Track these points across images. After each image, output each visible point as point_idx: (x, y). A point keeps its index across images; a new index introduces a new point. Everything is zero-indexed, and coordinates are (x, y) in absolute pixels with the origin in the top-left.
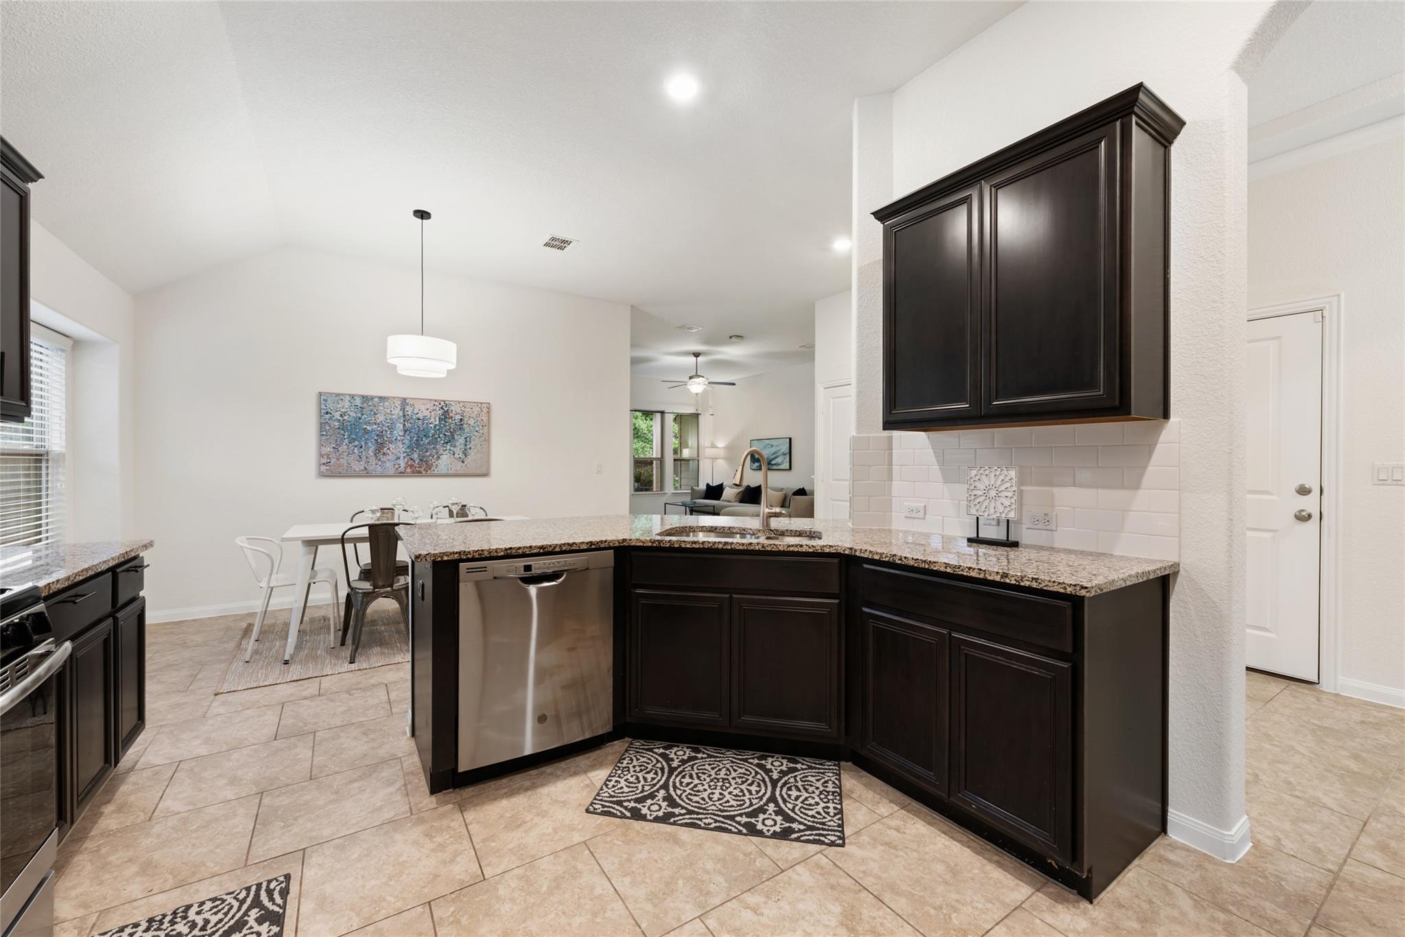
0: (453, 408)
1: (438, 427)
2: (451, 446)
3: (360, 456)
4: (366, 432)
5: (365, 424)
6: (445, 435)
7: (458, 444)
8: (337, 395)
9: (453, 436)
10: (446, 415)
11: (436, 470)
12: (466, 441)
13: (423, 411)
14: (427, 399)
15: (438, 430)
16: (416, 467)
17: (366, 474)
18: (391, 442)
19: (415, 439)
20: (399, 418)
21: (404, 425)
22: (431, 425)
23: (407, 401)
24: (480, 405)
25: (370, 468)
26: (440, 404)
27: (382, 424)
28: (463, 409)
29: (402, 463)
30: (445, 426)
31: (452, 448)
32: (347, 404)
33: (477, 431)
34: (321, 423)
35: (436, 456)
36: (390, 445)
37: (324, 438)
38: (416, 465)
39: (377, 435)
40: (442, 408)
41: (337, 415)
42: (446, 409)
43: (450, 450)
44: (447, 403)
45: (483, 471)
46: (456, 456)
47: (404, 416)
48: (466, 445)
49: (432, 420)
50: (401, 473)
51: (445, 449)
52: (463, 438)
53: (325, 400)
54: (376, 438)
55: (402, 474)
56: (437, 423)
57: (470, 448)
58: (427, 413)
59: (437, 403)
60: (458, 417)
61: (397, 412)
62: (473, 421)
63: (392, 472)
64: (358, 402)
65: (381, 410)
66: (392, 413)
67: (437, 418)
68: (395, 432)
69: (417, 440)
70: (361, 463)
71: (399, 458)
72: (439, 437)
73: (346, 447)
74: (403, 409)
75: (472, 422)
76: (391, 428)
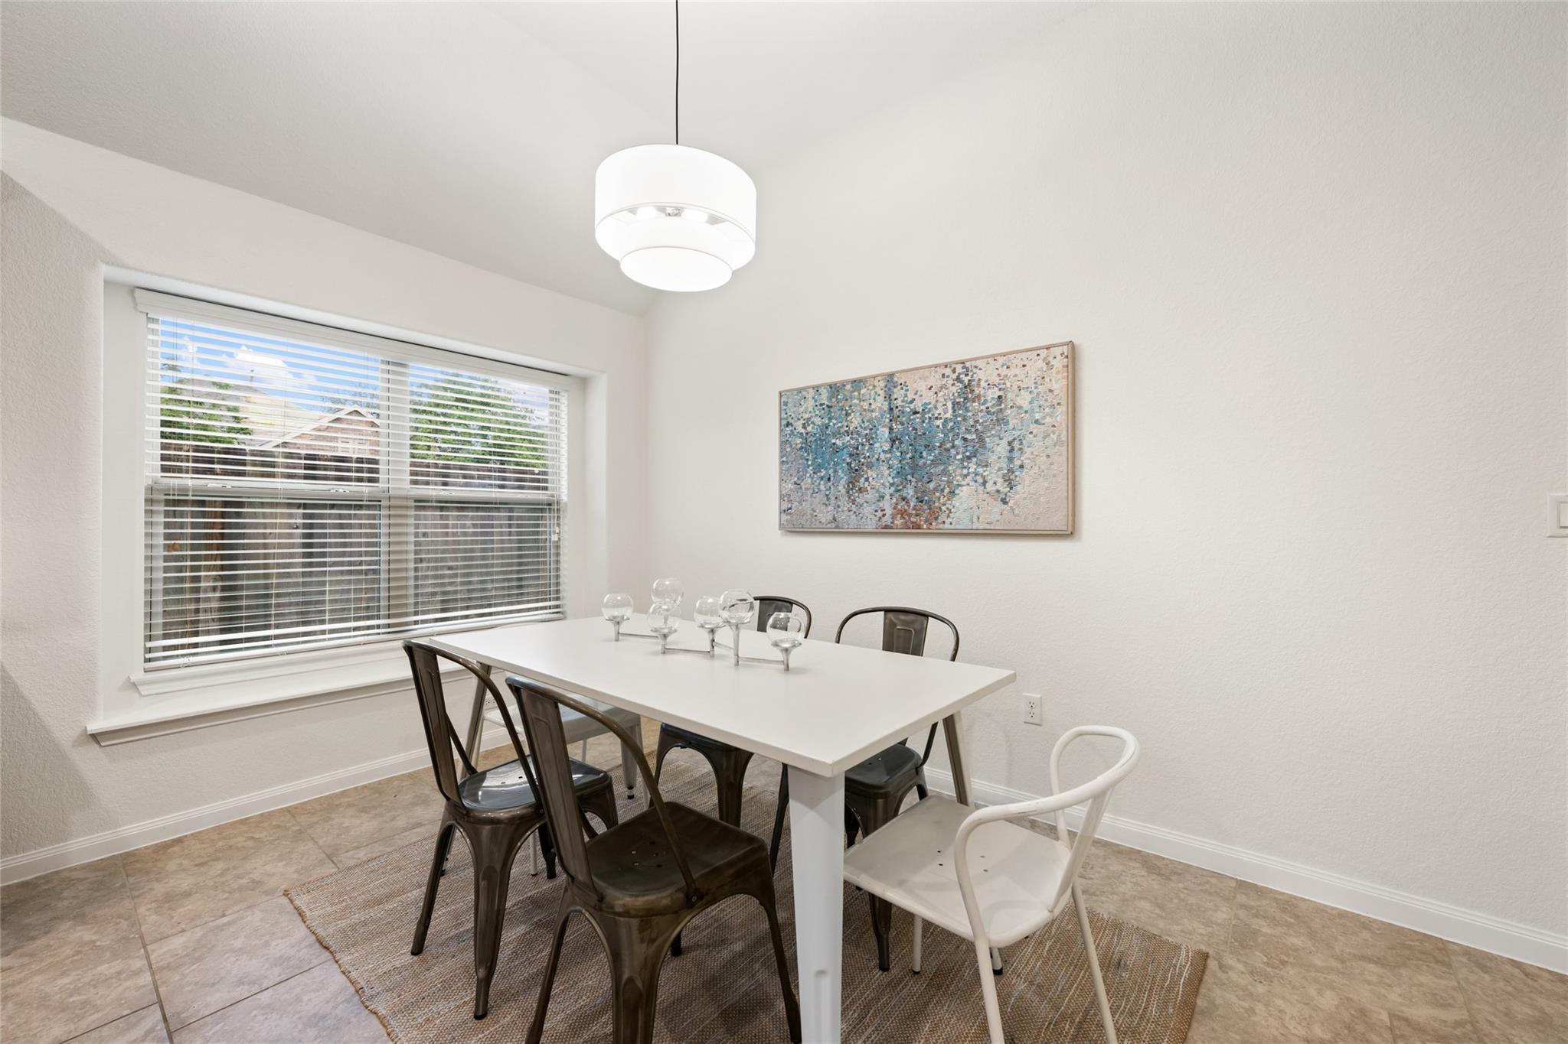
0: (980, 375)
1: (951, 424)
2: (978, 465)
3: (827, 495)
4: (836, 450)
5: (834, 435)
6: (965, 440)
7: (992, 458)
8: (800, 390)
9: (981, 440)
10: (967, 392)
11: (948, 521)
12: (1012, 450)
13: (921, 393)
14: (930, 367)
15: (951, 429)
16: (910, 515)
17: (836, 529)
18: (870, 466)
19: (909, 455)
20: (882, 416)
21: (891, 429)
22: (939, 422)
23: (895, 379)
24: (1043, 353)
25: (842, 517)
26: (954, 371)
27: (858, 433)
28: (1004, 371)
29: (887, 505)
30: (965, 420)
31: (980, 470)
32: (811, 404)
33: (1037, 422)
34: (782, 442)
35: (947, 491)
36: (870, 473)
37: (785, 466)
38: (910, 511)
39: (851, 455)
40: (958, 379)
41: (799, 425)
42: (966, 380)
43: (976, 475)
44: (968, 364)
45: (1058, 522)
46: (990, 487)
47: (891, 409)
48: (1011, 459)
49: (940, 410)
50: (886, 527)
51: (965, 471)
52: (1004, 442)
53: (786, 404)
54: (848, 460)
55: (886, 530)
56: (949, 415)
57: (1021, 467)
58: (929, 397)
59: (948, 371)
60: (995, 393)
61: (880, 404)
62: (1029, 398)
63: (871, 526)
64: (824, 398)
65: (856, 405)
66: (873, 407)
67: (949, 405)
68: (876, 445)
69: (912, 458)
70: (830, 508)
71: (883, 497)
72: (953, 446)
73: (809, 480)
74: (889, 397)
75: (1024, 400)
76: (871, 439)
